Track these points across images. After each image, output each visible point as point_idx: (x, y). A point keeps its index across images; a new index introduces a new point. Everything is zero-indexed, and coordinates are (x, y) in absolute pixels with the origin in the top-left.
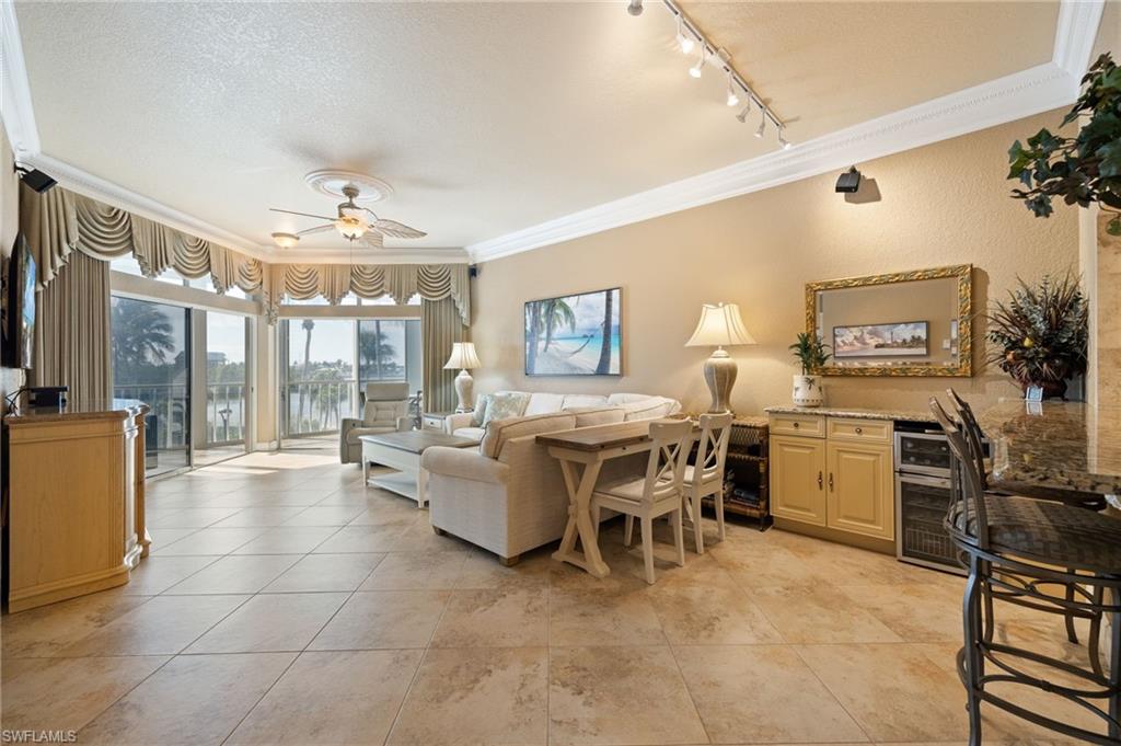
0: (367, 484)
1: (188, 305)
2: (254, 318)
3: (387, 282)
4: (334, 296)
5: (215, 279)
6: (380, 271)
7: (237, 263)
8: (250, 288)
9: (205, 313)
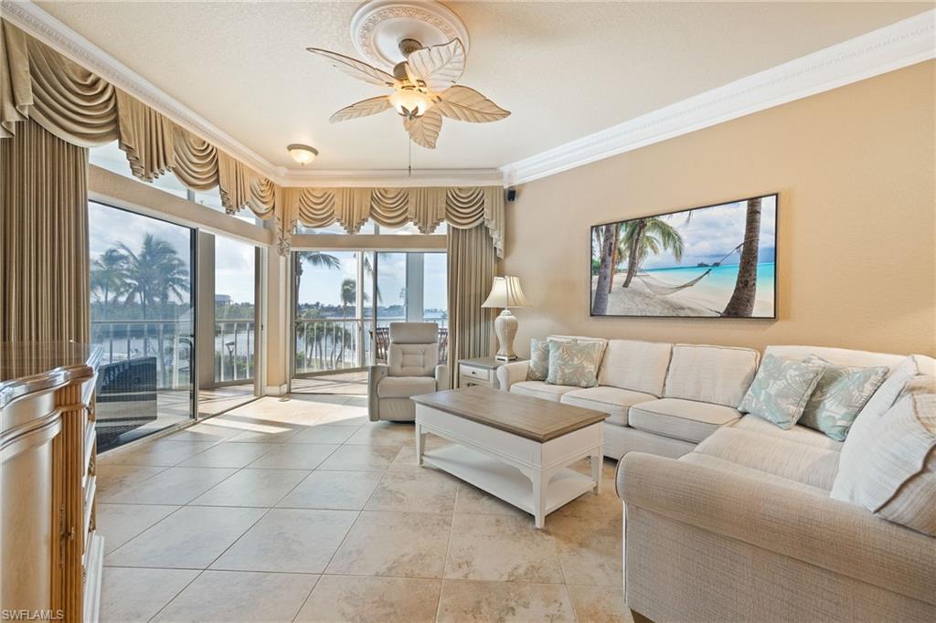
0: (422, 461)
1: (194, 225)
2: (264, 247)
3: (411, 208)
4: (351, 225)
5: (224, 194)
6: (404, 195)
7: (250, 182)
8: (263, 212)
9: (214, 236)
